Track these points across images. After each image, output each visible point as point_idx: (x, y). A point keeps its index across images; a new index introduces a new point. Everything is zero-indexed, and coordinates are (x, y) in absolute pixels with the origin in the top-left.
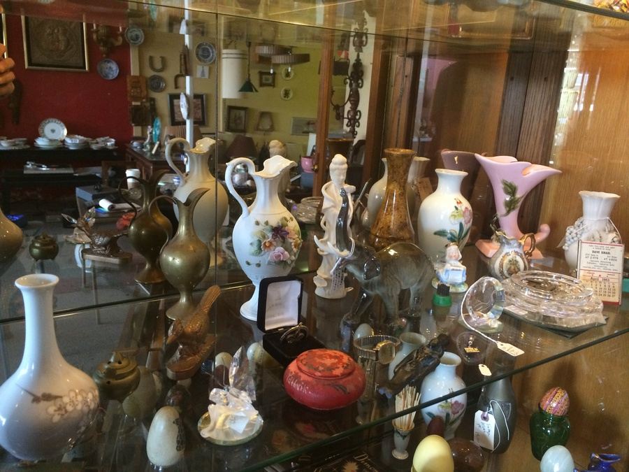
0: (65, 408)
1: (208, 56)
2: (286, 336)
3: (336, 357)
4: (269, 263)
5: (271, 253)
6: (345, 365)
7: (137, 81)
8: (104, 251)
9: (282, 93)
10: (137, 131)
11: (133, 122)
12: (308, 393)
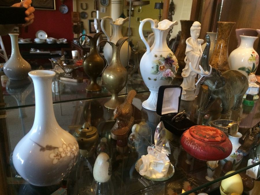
0: (60, 155)
1: (106, 3)
2: (175, 118)
3: (214, 130)
4: (162, 79)
5: (164, 73)
6: (221, 135)
7: (76, 14)
8: (70, 75)
9: (137, 19)
10: (75, 36)
11: (74, 32)
12: (200, 151)
